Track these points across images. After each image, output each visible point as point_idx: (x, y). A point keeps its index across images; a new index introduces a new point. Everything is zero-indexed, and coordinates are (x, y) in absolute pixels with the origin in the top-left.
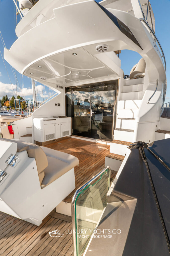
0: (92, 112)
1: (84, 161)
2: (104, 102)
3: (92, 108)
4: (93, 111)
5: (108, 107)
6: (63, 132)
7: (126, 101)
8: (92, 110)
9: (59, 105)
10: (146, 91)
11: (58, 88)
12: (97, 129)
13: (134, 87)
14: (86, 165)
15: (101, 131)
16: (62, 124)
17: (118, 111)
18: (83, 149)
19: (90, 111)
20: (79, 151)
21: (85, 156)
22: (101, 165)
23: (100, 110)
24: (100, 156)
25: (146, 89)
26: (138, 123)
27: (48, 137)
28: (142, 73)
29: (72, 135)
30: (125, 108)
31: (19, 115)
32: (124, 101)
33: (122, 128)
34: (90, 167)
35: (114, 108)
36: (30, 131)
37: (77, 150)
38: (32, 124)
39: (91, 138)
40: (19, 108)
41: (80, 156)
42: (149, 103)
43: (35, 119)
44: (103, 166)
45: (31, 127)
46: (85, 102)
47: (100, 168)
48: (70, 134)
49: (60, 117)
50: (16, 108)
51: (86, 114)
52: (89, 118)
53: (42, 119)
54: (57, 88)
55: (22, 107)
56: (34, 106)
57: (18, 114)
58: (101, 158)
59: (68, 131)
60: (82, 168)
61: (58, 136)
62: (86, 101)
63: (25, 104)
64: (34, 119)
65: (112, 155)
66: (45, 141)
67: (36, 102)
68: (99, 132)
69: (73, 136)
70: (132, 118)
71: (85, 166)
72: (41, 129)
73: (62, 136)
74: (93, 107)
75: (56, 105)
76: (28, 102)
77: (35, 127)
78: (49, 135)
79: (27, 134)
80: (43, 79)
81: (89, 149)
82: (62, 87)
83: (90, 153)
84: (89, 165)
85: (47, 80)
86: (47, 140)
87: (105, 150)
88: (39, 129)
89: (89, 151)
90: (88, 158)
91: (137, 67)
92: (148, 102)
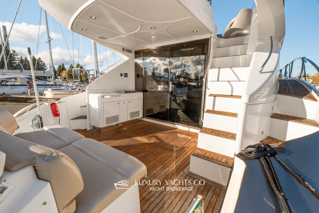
0: (171, 86)
1: (158, 159)
2: (190, 73)
3: (172, 80)
4: (173, 84)
5: (194, 78)
6: (131, 113)
7: (221, 69)
8: (171, 82)
9: (126, 75)
10: (255, 53)
11: (125, 52)
12: (178, 108)
13: (232, 49)
14: (161, 166)
15: (183, 111)
16: (129, 102)
17: (209, 84)
18: (157, 138)
19: (168, 83)
20: (152, 141)
21: (160, 151)
22: (184, 166)
23: (182, 82)
24: (182, 150)
25: (254, 51)
26: (246, 104)
27: (109, 120)
28: (243, 30)
29: (143, 117)
30: (219, 80)
31: (76, 89)
32: (218, 69)
33: (216, 109)
34: (167, 169)
35: (204, 80)
36: (85, 112)
37: (149, 140)
38: (87, 102)
39: (169, 121)
40: (78, 79)
41: (152, 150)
42: (262, 72)
43: (91, 95)
44: (187, 168)
45: (86, 106)
46: (165, 73)
47: (182, 171)
48: (141, 115)
49: (126, 92)
50: (75, 80)
51: (164, 88)
52: (167, 93)
53: (100, 95)
54: (123, 52)
55: (83, 78)
56: (95, 77)
57: (74, 87)
58: (184, 154)
59: (139, 112)
60: (155, 172)
61: (124, 118)
62: (166, 70)
63: (86, 75)
64: (89, 95)
65: (201, 152)
66: (105, 126)
67: (98, 72)
68: (180, 113)
69: (145, 118)
70: (230, 95)
71: (158, 169)
72: (98, 110)
73: (129, 119)
74: (172, 78)
75: (121, 75)
76: (90, 72)
77: (91, 106)
78: (110, 117)
79: (81, 115)
80: (102, 38)
81: (166, 139)
82: (130, 51)
83: (168, 144)
84: (165, 166)
85: (108, 40)
86: (107, 124)
87: (190, 140)
88: (96, 109)
89: (167, 141)
90: (164, 154)
91: (236, 22)
92: (261, 69)
